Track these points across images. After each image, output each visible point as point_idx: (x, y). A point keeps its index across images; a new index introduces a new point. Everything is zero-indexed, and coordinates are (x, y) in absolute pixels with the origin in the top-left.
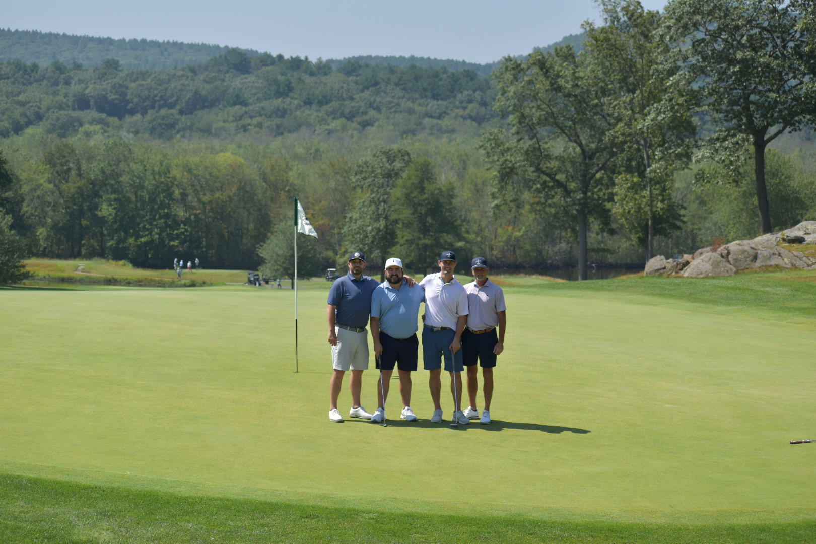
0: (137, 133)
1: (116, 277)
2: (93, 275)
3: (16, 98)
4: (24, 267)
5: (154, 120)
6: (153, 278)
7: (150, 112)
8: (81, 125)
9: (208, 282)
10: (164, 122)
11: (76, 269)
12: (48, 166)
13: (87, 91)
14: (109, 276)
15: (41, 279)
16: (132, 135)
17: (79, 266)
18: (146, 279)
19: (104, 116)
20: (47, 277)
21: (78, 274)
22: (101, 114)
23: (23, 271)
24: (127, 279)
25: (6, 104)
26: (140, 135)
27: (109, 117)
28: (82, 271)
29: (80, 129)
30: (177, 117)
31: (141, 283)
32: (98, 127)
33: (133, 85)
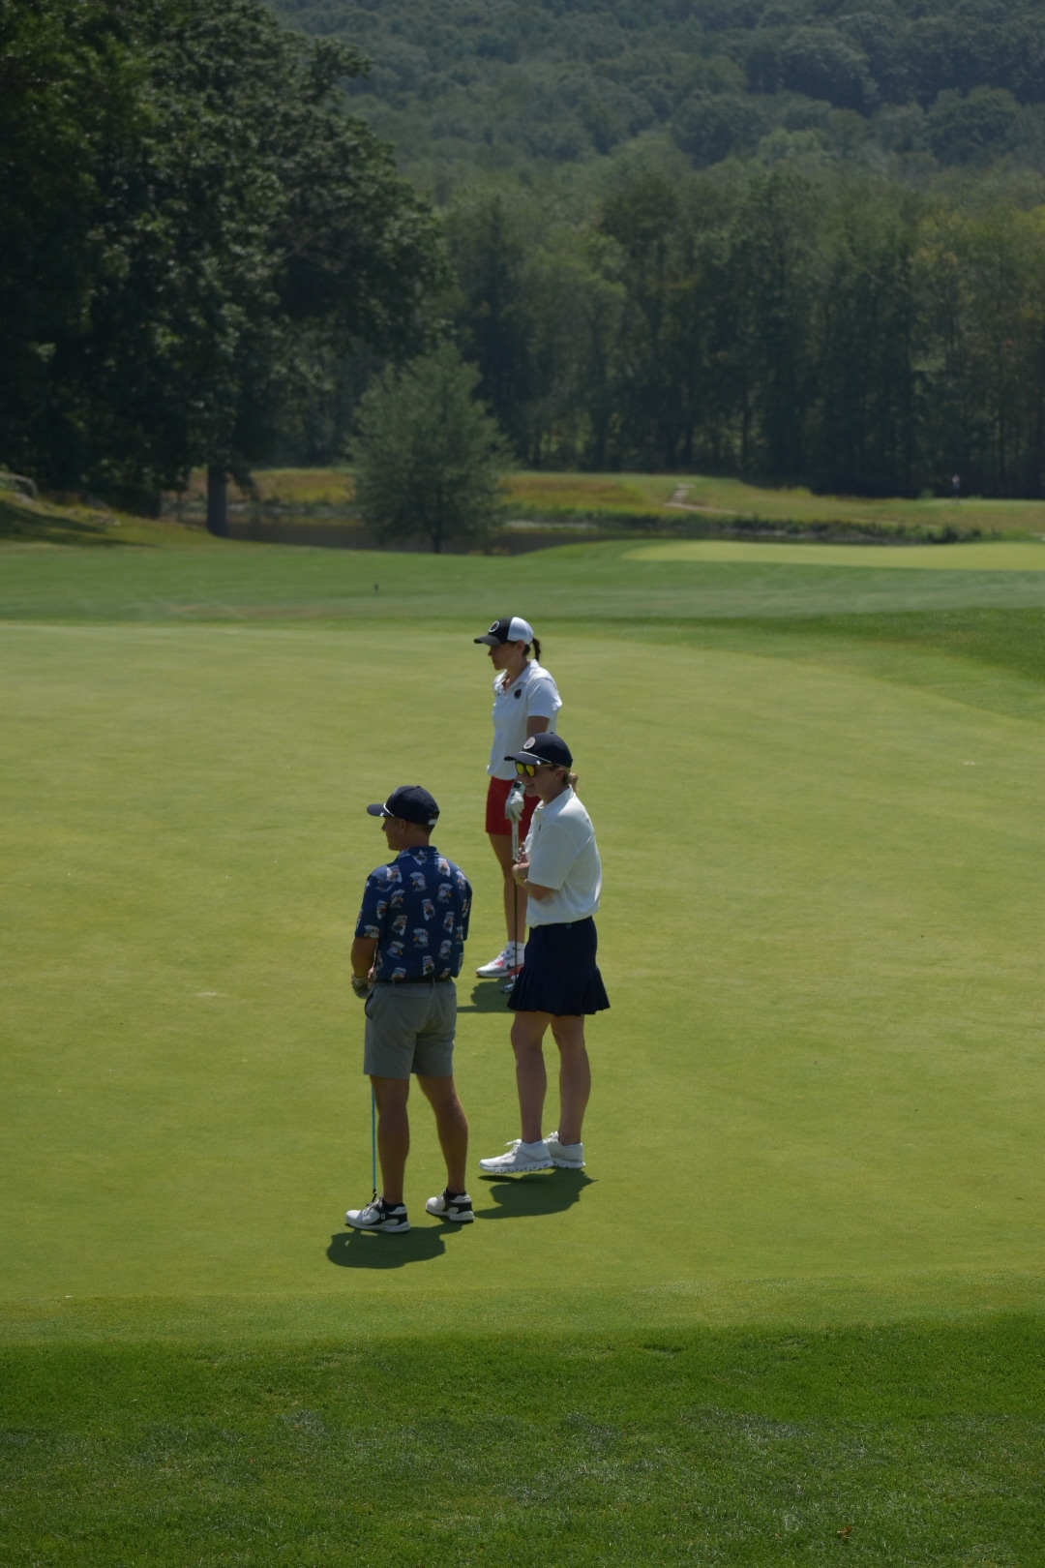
0: (906, 147)
1: (763, 516)
2: (711, 511)
3: (608, 62)
4: (506, 490)
5: (951, 116)
6: (856, 520)
7: (943, 94)
8: (765, 132)
9: (987, 530)
10: (977, 121)
11: (670, 496)
12: (612, 238)
13: (791, 42)
14: (748, 515)
15: (579, 520)
16: (894, 156)
17: (677, 489)
18: (836, 523)
19: (824, 105)
20: (596, 515)
21: (677, 508)
22: (817, 102)
23: (506, 500)
24: (790, 522)
25: (583, 76)
26: (910, 155)
27: (837, 111)
28: (686, 501)
29: (764, 140)
30: (1012, 106)
31: (824, 534)
32: (806, 135)
33: (909, 25)
